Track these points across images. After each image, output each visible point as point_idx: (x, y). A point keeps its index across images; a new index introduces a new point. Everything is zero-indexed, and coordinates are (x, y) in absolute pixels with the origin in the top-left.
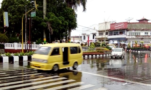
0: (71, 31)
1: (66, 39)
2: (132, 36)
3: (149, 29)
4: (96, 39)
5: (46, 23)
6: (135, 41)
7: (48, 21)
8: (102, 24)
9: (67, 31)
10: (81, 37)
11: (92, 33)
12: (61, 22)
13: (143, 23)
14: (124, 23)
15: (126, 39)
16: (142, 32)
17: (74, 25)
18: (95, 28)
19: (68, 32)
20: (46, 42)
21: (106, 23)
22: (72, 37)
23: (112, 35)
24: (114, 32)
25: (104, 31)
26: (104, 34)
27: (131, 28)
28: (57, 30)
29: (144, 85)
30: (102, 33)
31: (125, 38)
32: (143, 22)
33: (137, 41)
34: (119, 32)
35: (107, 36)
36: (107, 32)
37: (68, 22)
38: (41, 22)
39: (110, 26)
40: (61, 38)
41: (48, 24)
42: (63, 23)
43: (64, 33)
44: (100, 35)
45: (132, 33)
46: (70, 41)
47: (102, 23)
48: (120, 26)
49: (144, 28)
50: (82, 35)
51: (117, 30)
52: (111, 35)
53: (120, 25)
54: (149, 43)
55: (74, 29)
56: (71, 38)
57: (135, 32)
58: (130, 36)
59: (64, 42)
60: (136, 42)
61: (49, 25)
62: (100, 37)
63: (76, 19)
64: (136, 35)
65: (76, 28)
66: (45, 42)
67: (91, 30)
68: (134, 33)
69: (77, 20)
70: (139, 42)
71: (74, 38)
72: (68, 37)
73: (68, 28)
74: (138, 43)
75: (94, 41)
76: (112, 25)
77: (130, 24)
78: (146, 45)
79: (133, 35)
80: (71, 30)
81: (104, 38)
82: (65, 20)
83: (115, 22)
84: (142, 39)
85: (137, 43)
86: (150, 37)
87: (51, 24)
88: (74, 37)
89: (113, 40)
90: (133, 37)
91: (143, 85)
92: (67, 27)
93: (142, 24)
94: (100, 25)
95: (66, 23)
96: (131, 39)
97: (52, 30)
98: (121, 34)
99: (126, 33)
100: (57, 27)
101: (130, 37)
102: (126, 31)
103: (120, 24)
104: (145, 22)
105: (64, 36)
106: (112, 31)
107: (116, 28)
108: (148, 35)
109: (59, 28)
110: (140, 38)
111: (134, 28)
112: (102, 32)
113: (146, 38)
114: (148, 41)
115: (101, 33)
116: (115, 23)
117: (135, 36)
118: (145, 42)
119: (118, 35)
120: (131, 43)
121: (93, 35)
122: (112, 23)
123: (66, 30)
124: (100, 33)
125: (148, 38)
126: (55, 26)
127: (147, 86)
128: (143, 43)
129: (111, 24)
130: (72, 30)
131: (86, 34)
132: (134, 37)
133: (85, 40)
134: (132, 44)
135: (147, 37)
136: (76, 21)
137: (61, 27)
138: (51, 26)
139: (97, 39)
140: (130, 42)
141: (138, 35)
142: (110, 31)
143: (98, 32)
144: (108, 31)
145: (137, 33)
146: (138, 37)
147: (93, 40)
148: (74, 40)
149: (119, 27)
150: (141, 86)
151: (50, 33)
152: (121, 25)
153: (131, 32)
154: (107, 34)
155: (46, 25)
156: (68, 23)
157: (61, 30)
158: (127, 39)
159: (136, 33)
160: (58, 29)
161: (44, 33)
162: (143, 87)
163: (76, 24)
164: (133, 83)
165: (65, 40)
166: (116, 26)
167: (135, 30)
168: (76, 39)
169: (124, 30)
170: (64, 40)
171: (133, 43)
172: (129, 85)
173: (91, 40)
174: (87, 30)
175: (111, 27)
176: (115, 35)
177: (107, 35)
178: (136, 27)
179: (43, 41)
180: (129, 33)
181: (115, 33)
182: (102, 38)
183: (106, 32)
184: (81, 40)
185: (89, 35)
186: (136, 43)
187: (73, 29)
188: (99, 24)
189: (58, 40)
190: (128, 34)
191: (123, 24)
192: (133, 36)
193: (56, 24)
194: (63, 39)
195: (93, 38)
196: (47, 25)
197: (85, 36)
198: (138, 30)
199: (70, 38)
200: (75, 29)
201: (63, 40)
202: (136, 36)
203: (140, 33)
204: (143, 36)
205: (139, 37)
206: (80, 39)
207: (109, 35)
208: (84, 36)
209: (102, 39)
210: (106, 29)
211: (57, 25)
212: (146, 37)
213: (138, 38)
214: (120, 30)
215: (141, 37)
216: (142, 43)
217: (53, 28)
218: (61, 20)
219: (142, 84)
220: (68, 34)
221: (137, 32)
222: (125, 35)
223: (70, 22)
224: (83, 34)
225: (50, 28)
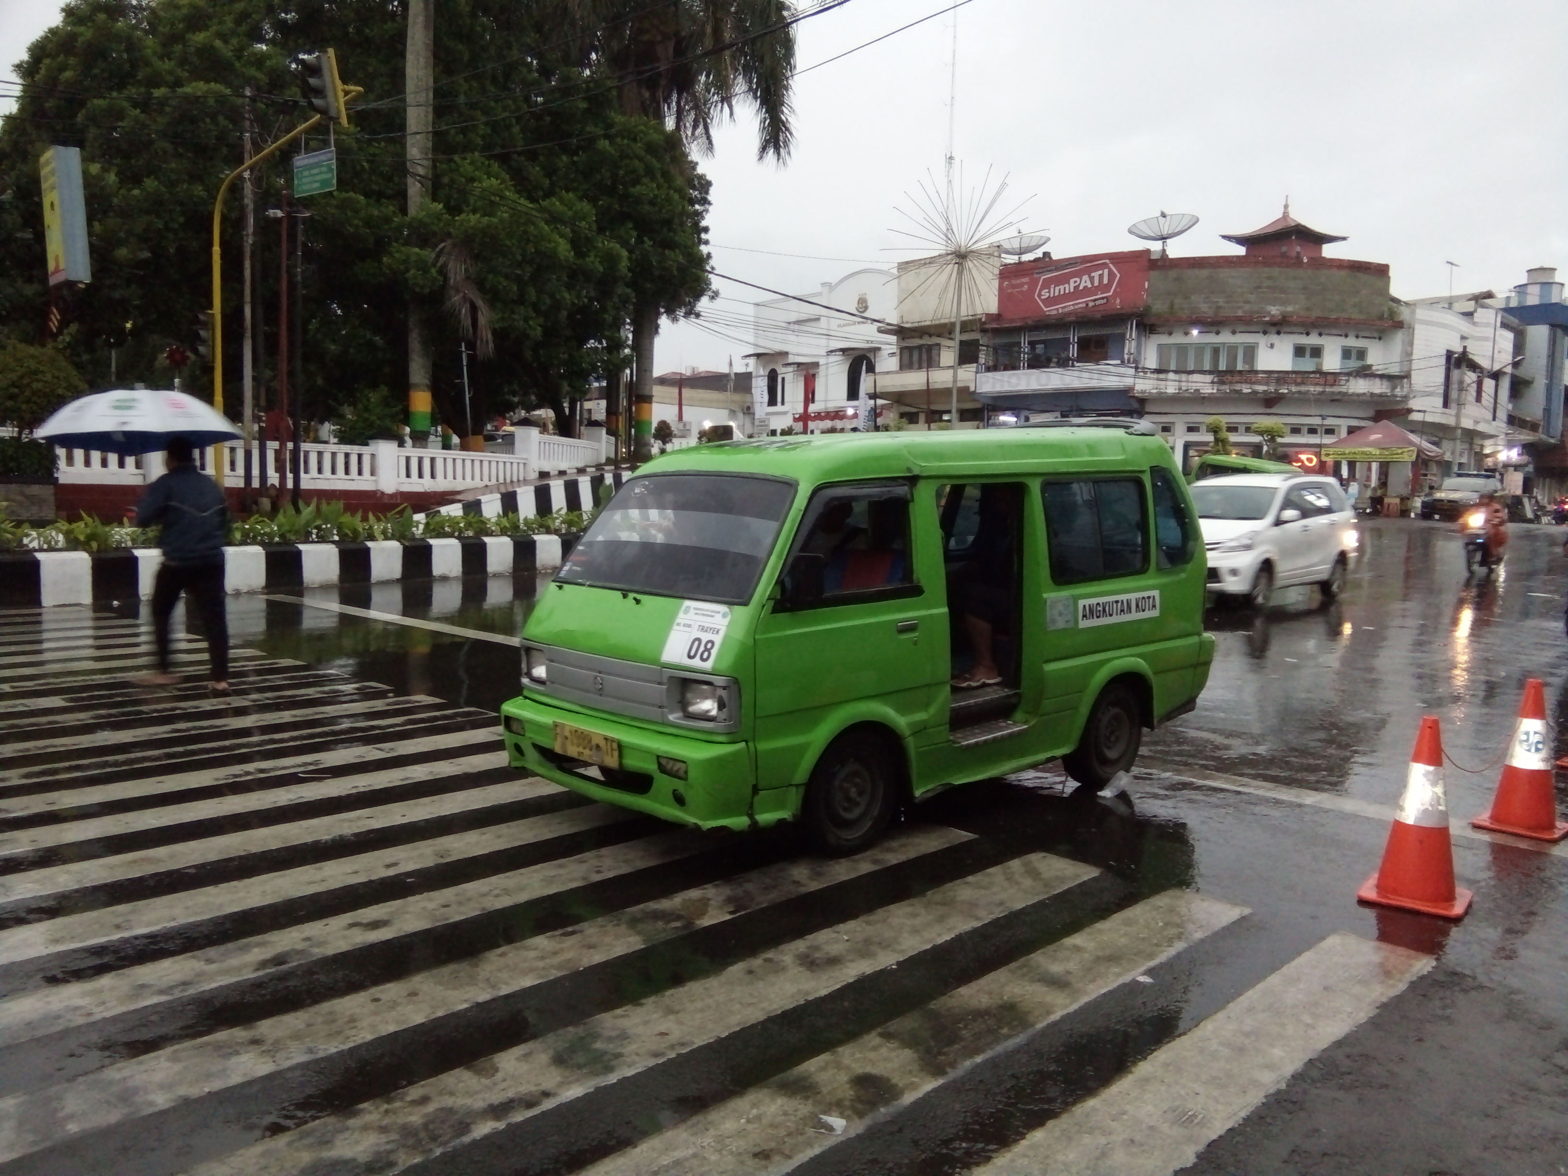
0: (657, 327)
1: (610, 394)
2: (1184, 377)
3: (1334, 316)
4: (873, 396)
5: (429, 254)
6: (1210, 419)
7: (449, 235)
8: (931, 270)
9: (617, 325)
10: (743, 382)
11: (844, 350)
12: (564, 249)
13: (1280, 265)
14: (1118, 259)
15: (1136, 405)
16: (1274, 338)
17: (682, 269)
18: (863, 305)
19: (627, 334)
20: (434, 422)
21: (961, 256)
22: (663, 381)
23: (1014, 368)
24: (1032, 344)
25: (944, 330)
26: (948, 356)
27: (1178, 301)
28: (526, 320)
29: (1277, 802)
30: (930, 348)
31: (1125, 393)
32: (1284, 255)
33: (1224, 420)
34: (1073, 337)
35: (967, 375)
36: (966, 337)
37: (625, 244)
38: (381, 246)
39: (1001, 289)
40: (566, 388)
41: (451, 265)
42: (580, 254)
43: (592, 343)
44: (906, 365)
45: (1182, 349)
46: (645, 417)
47: (931, 261)
48: (1087, 292)
49: (1290, 309)
50: (752, 361)
51: (1061, 324)
52: (1006, 369)
53: (1085, 282)
54: (1328, 440)
55: (681, 313)
56: (657, 391)
57: (1212, 339)
58: (1171, 376)
59: (596, 424)
60: (1215, 430)
61: (457, 270)
62: (914, 380)
63: (703, 223)
64: (1222, 367)
65: (704, 304)
66: (422, 424)
67: (831, 323)
68: (1200, 348)
69: (706, 230)
70: (1248, 430)
71: (686, 392)
72: (630, 385)
73: (625, 301)
74: (1233, 438)
75: (855, 416)
76: (1015, 282)
77: (1173, 274)
78: (1303, 457)
79: (1191, 367)
80: (658, 315)
81: (947, 392)
82: (601, 230)
83: (1039, 254)
84: (1270, 402)
85: (1224, 434)
86: (1336, 389)
87: (477, 257)
88: (680, 382)
89: (1025, 413)
90: (1193, 387)
91: (1266, 801)
92: (621, 290)
93: (1276, 271)
94: (911, 279)
95: (611, 259)
96: (1176, 399)
97: (482, 320)
98: (1096, 361)
99: (1130, 347)
100: (532, 294)
101: (1171, 386)
102: (1132, 333)
103: (1079, 274)
104: (1298, 258)
105: (595, 369)
106: (1017, 330)
107: (1049, 302)
108: (1319, 372)
109: (552, 296)
110: (1255, 393)
111: (1205, 309)
112: (927, 341)
113: (1303, 399)
114: (1323, 418)
115: (920, 347)
116: (1045, 262)
117: (1209, 378)
118: (1296, 430)
119: (1064, 363)
120: (1179, 439)
121: (846, 367)
122: (1012, 259)
123: (608, 318)
124: (910, 349)
125: (1323, 392)
126: (507, 277)
127: (1300, 806)
128: (1279, 440)
129: (1008, 273)
130: (664, 321)
131: (791, 359)
132: (1203, 384)
133: (779, 408)
134: (1187, 446)
135: (1312, 389)
136: (704, 236)
137: (569, 287)
138: (480, 284)
139: (880, 402)
140: (1166, 429)
141: (1240, 367)
142: (997, 332)
143: (893, 339)
144: (984, 331)
145: (1232, 350)
146: (1238, 387)
147: (850, 412)
148: (684, 408)
149: (1078, 293)
150: (1257, 809)
151: (471, 346)
152: (1096, 275)
153: (1177, 338)
154: (967, 355)
155: (433, 271)
156: (625, 253)
157: (565, 313)
158: (1142, 401)
159: (1216, 351)
160: (535, 307)
161: (415, 343)
162: (1275, 813)
163: (701, 261)
164: (1185, 786)
165: (603, 403)
166: (1047, 284)
167: (1212, 324)
168: (702, 404)
169: (1118, 319)
170: (598, 408)
171: (1194, 437)
172: (1155, 796)
173: (832, 406)
174: (798, 322)
175: (1004, 296)
176: (1036, 363)
177: (973, 367)
178: (1221, 301)
179: (406, 417)
180: (1160, 346)
181: (1040, 349)
182: (929, 393)
183: (958, 336)
184: (748, 411)
185: (816, 365)
186: (1217, 440)
187: (671, 312)
188: (904, 266)
189: (539, 407)
190: (1151, 360)
191: (1111, 275)
192: (1196, 377)
193: (519, 265)
194: (582, 394)
195: (853, 393)
196: (443, 272)
197: (781, 370)
198: (1240, 320)
199: (646, 392)
200: (687, 315)
201: (588, 405)
202: (1222, 376)
203: (1250, 352)
204: (1281, 377)
205: (1246, 389)
206: (737, 397)
207: (988, 369)
208: (772, 377)
209: (929, 403)
210: (965, 313)
211: (528, 271)
212: (1303, 383)
213: (1238, 398)
214: (1082, 321)
215: (1261, 388)
216: (1272, 439)
217: (494, 297)
218: (563, 223)
219: (1261, 792)
220: (627, 351)
221: (1226, 338)
222: (1122, 370)
223: (648, 243)
224: (758, 356)
225: (465, 298)
